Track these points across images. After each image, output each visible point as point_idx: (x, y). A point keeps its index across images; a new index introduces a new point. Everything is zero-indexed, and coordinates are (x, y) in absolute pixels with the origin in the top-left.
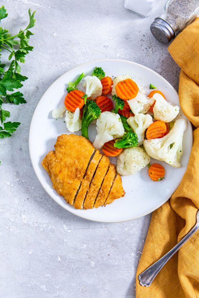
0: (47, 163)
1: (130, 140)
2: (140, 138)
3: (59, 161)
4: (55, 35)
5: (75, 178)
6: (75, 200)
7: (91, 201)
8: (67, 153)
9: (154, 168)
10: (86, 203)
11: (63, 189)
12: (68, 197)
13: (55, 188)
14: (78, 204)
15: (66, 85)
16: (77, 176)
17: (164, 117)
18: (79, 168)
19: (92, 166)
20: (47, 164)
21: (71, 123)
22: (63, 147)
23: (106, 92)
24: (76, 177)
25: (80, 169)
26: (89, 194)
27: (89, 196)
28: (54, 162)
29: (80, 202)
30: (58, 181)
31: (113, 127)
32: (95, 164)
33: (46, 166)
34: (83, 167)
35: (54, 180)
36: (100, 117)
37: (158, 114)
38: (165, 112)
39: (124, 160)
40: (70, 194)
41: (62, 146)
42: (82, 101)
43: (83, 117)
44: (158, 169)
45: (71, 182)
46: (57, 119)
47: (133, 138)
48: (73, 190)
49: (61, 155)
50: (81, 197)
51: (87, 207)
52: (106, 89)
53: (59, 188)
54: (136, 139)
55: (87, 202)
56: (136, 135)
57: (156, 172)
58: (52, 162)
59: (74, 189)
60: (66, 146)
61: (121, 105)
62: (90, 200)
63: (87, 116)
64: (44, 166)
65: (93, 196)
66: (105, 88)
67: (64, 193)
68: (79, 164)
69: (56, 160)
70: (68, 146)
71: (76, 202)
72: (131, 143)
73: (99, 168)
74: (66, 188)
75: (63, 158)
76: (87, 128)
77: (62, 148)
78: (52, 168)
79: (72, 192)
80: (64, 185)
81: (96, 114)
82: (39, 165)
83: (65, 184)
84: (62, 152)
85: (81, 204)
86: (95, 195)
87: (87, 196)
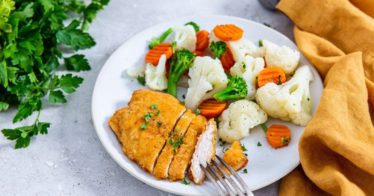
0: (117, 118)
1: (236, 84)
2: (250, 88)
3: (134, 112)
4: (135, 6)
5: (157, 134)
6: (156, 162)
7: (181, 165)
8: (147, 104)
9: (274, 129)
10: (172, 168)
11: (138, 149)
12: (146, 159)
13: (125, 152)
14: (160, 168)
15: (147, 42)
16: (161, 131)
17: (280, 61)
18: (163, 121)
19: (182, 122)
20: (116, 120)
21: (153, 78)
22: (142, 99)
23: (202, 44)
24: (159, 132)
25: (165, 124)
26: (178, 155)
27: (178, 159)
28: (127, 114)
29: (164, 164)
30: (132, 138)
31: (212, 70)
32: (186, 120)
33: (114, 123)
34: (169, 122)
35: (126, 138)
36: (193, 64)
37: (272, 60)
38: (280, 55)
39: (229, 116)
40: (148, 155)
41: (140, 99)
42: (170, 48)
43: (170, 71)
44: (281, 130)
45: (151, 137)
46: (132, 81)
47: (240, 82)
48: (154, 148)
49: (138, 107)
50: (165, 158)
51: (174, 173)
52: (201, 41)
53: (132, 148)
54: (244, 84)
55: (175, 166)
56: (243, 80)
57: (277, 134)
58: (123, 115)
59: (155, 146)
60: (146, 97)
61: (221, 47)
62: (179, 164)
63: (175, 67)
64: (111, 124)
65: (184, 158)
66: (199, 41)
67: (140, 154)
68: (163, 118)
69: (131, 112)
70: (148, 97)
71: (158, 164)
72: (237, 90)
73: (193, 124)
74: (143, 146)
75: (141, 109)
76: (175, 84)
77: (140, 100)
78: (123, 122)
79: (153, 151)
80: (141, 143)
81: (188, 58)
82: (104, 125)
83: (142, 140)
84: (140, 104)
85: (165, 167)
86: (187, 157)
87: (175, 159)
